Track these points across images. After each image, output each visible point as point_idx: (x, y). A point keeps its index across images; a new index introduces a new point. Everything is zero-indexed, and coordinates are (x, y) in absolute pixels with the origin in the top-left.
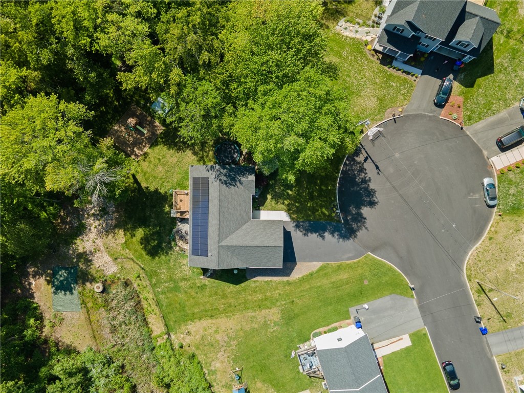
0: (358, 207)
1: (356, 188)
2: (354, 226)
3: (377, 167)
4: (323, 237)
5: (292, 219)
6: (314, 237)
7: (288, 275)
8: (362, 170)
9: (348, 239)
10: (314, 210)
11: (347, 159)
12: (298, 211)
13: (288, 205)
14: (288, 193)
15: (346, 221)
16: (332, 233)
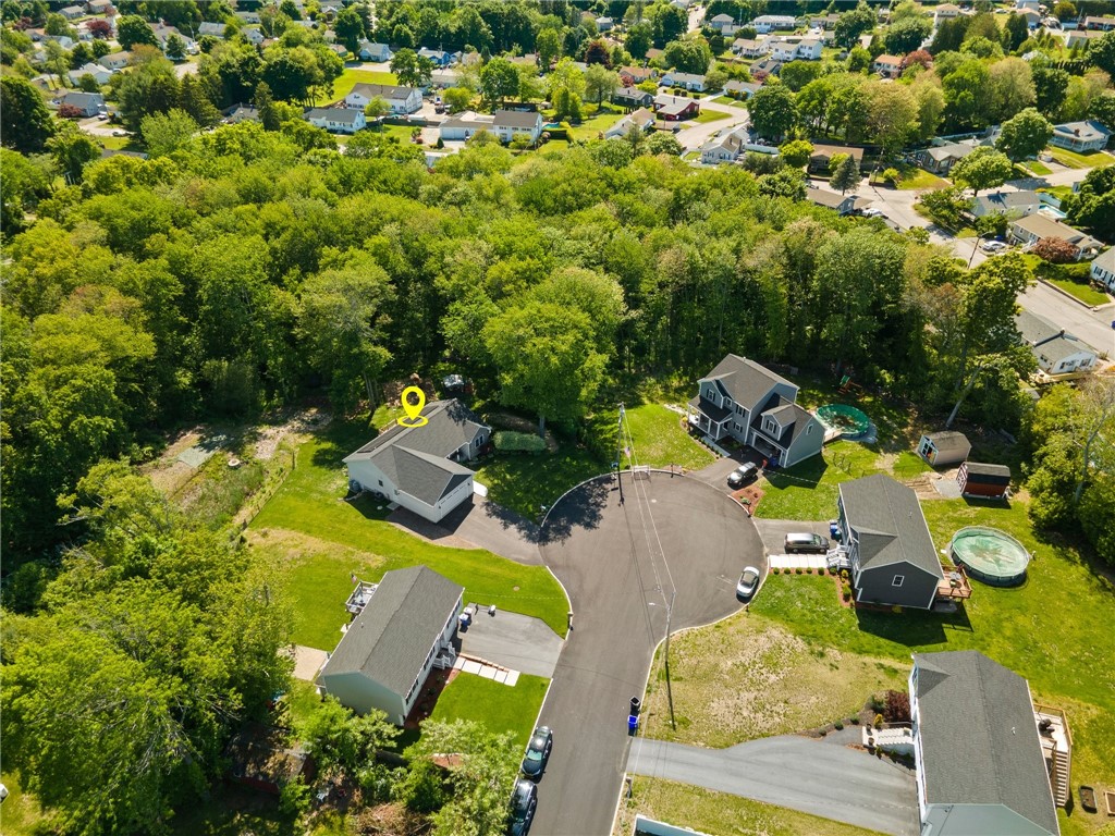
0: (571, 522)
1: (583, 506)
2: (552, 535)
3: (622, 500)
4: (506, 526)
5: (488, 496)
6: (497, 521)
7: (432, 538)
8: (603, 495)
9: (534, 542)
10: (518, 501)
11: (594, 481)
12: (503, 493)
13: (496, 485)
14: (505, 477)
15: (547, 527)
16: (520, 529)
